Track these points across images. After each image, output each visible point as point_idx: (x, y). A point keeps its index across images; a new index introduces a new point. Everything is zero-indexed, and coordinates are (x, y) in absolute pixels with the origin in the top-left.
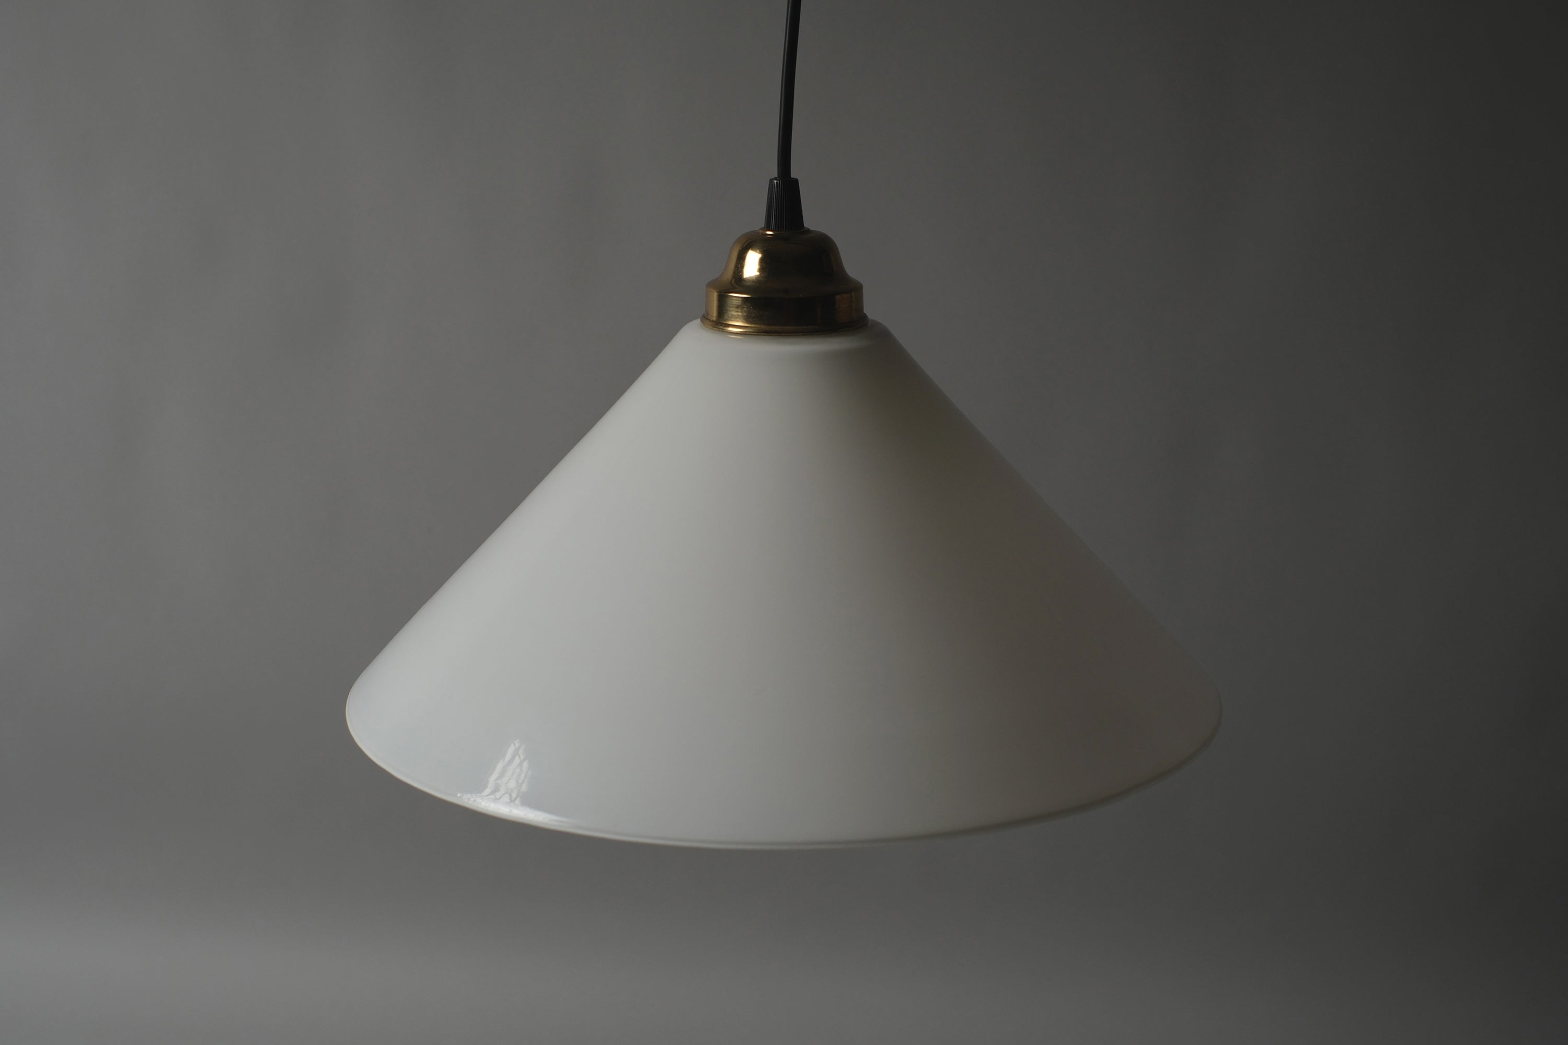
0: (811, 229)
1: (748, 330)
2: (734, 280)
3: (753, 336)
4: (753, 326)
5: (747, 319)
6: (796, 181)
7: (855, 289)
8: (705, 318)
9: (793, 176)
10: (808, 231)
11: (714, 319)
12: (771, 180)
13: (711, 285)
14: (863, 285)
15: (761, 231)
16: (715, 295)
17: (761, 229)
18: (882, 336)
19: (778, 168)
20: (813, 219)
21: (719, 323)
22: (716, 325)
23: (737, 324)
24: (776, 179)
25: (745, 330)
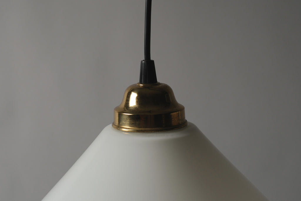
0: (160, 82)
1: (129, 130)
2: (125, 107)
3: (132, 133)
4: (132, 128)
5: (131, 124)
6: (153, 61)
7: (181, 110)
8: (114, 124)
9: (151, 59)
10: (159, 84)
11: (117, 125)
12: (142, 61)
13: (116, 109)
14: (185, 107)
15: (138, 85)
16: (117, 114)
17: (138, 83)
18: (194, 131)
19: (145, 56)
20: (161, 78)
21: (119, 127)
22: (117, 127)
23: (126, 127)
24: (144, 61)
25: (128, 130)
